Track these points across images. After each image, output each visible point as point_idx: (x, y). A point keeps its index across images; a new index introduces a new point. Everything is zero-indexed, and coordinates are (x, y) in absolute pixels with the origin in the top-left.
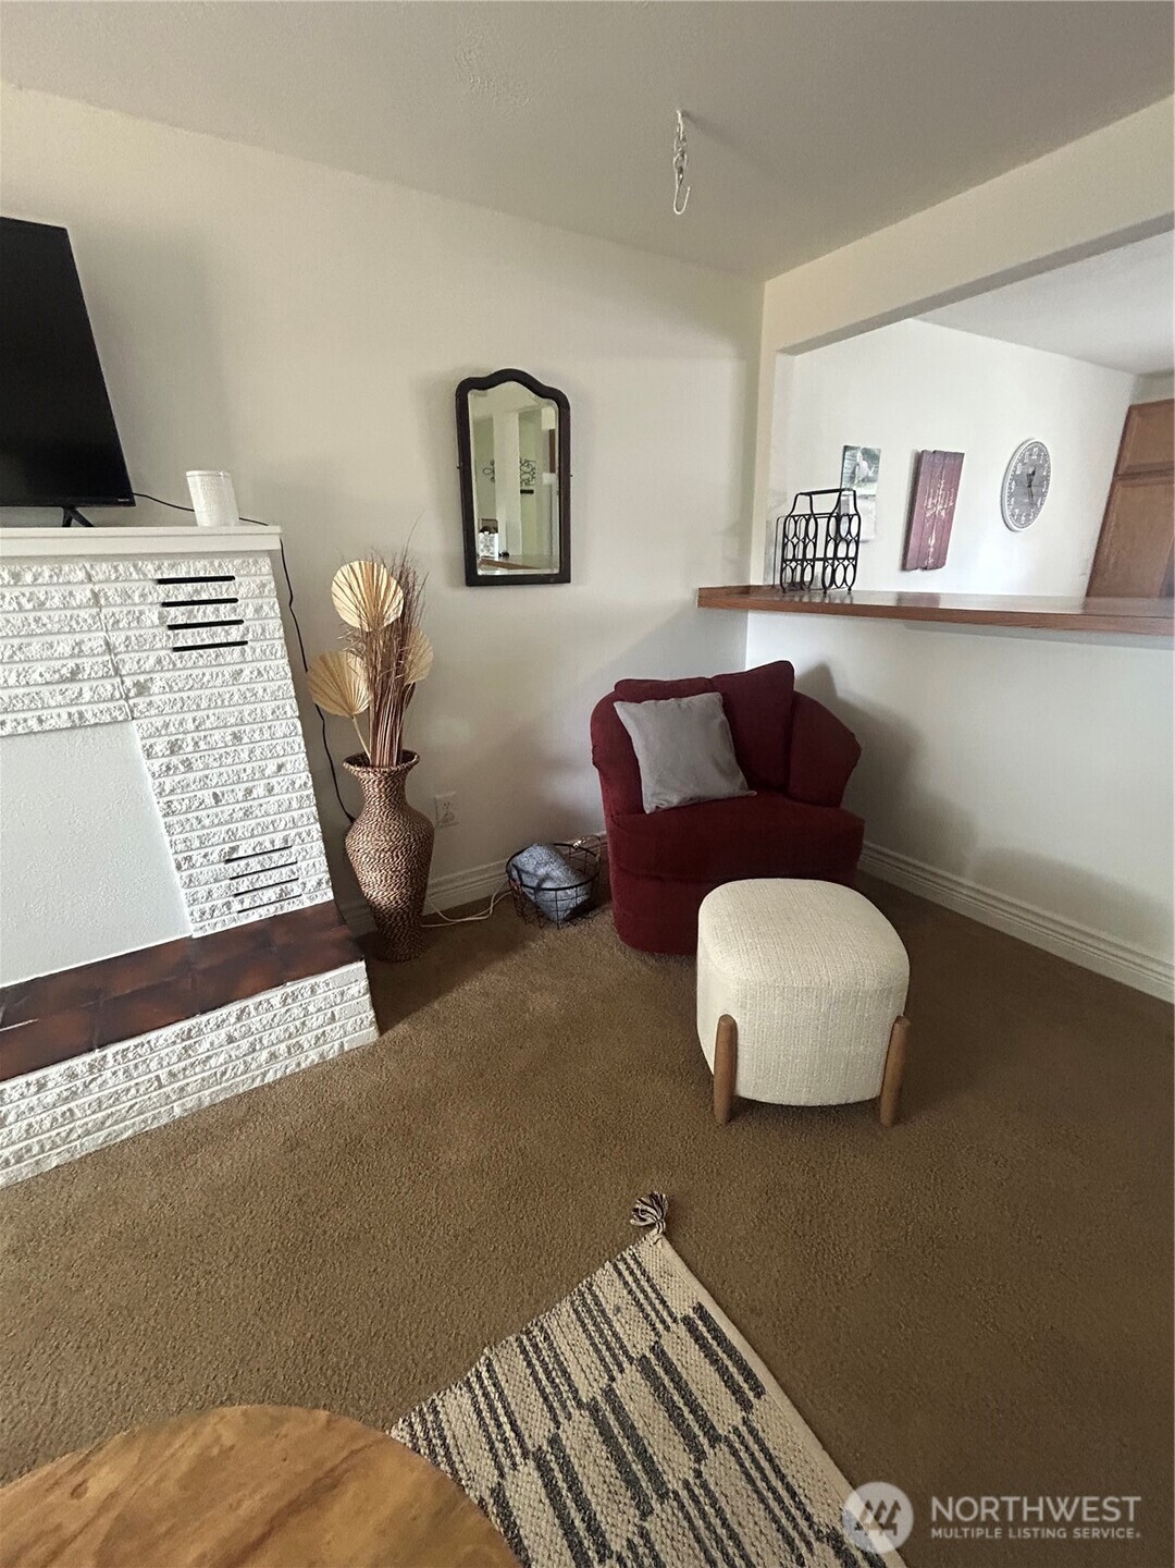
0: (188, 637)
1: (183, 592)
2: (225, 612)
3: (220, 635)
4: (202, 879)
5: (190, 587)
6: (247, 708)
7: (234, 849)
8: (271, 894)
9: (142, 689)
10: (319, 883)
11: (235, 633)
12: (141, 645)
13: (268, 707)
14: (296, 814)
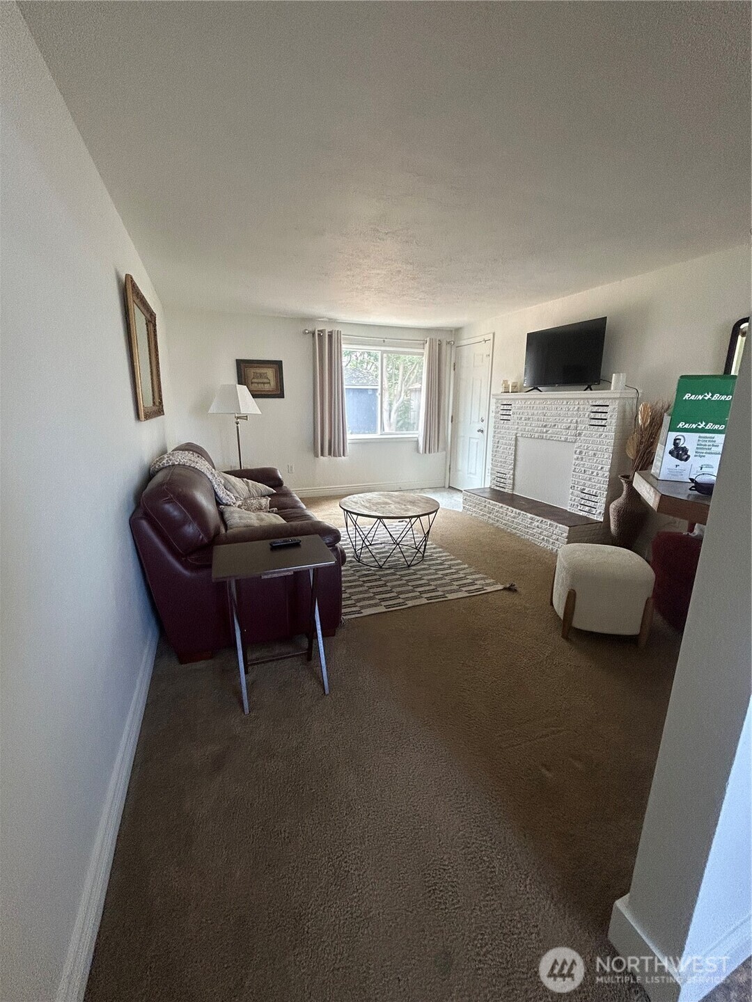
0: (594, 422)
1: (595, 409)
2: (603, 416)
3: (600, 422)
4: (575, 494)
5: (597, 408)
6: (600, 446)
7: (584, 489)
8: (587, 508)
9: (580, 434)
10: (600, 513)
11: (603, 423)
12: (582, 422)
13: (605, 447)
14: (602, 485)
